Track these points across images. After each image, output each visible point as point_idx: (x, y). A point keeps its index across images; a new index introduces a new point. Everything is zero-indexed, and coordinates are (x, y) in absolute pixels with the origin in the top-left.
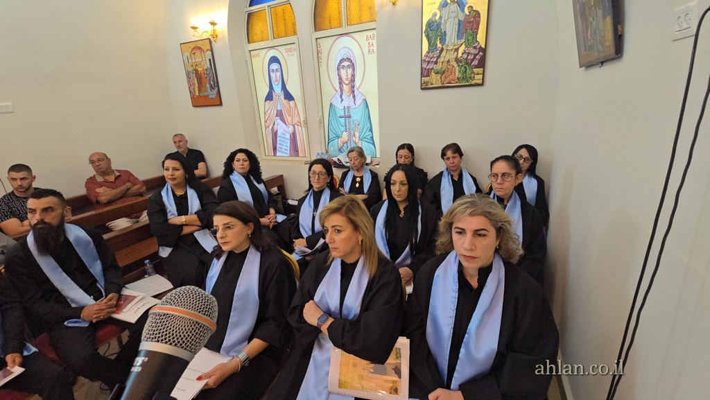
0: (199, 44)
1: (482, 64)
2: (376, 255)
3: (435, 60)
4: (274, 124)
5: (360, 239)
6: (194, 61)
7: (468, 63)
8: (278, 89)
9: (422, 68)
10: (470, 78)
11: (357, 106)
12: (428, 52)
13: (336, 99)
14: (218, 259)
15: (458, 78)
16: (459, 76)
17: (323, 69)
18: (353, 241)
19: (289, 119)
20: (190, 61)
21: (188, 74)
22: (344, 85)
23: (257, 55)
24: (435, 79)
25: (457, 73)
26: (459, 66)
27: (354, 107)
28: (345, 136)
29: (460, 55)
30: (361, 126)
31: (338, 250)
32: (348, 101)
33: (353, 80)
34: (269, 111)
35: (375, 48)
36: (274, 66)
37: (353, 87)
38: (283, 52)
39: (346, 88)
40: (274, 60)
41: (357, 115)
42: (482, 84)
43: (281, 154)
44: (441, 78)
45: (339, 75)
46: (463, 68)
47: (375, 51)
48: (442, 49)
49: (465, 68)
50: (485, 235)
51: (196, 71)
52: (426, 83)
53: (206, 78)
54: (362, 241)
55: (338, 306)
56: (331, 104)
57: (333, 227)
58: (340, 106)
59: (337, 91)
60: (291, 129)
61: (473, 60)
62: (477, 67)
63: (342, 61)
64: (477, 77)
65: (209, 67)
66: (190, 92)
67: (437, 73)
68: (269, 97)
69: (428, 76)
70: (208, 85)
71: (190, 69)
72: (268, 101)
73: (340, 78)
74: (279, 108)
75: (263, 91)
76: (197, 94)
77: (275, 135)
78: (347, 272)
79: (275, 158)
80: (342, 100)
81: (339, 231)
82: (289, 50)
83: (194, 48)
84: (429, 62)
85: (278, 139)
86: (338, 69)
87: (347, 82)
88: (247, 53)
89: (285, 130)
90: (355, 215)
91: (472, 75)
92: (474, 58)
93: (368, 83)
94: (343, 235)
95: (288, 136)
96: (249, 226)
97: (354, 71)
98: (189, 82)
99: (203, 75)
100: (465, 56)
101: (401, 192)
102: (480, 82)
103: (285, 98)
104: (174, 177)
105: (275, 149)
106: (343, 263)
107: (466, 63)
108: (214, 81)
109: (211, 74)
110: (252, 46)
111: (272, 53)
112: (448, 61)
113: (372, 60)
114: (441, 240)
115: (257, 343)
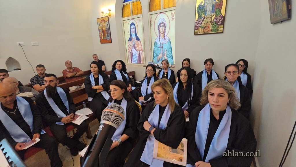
0: (104, 19)
1: (223, 23)
2: (174, 104)
3: (201, 22)
4: (132, 50)
5: (168, 97)
6: (102, 25)
7: (216, 23)
8: (134, 36)
9: (195, 26)
10: (217, 30)
11: (166, 43)
12: (198, 19)
13: (157, 40)
14: (111, 102)
15: (212, 30)
16: (212, 29)
17: (152, 27)
18: (165, 98)
19: (138, 48)
20: (100, 25)
21: (99, 30)
22: (161, 34)
23: (126, 22)
24: (201, 31)
25: (211, 28)
26: (212, 24)
27: (165, 43)
28: (160, 55)
29: (213, 20)
30: (167, 51)
31: (158, 101)
32: (162, 40)
33: (165, 32)
34: (130, 45)
35: (175, 18)
36: (133, 27)
37: (165, 35)
38: (136, 21)
39: (162, 35)
40: (133, 24)
41: (166, 46)
42: (222, 33)
43: (134, 63)
44: (204, 30)
45: (159, 30)
46: (214, 26)
47: (175, 19)
48: (205, 17)
49: (215, 25)
50: (223, 96)
51: (103, 29)
52: (197, 32)
53: (106, 32)
54: (168, 98)
55: (158, 124)
56: (155, 42)
57: (156, 91)
58: (159, 43)
59: (158, 36)
60: (138, 52)
61: (218, 22)
62: (220, 25)
63: (160, 24)
64: (220, 29)
65: (107, 27)
66: (100, 38)
67: (202, 28)
68: (130, 39)
69: (198, 29)
70: (107, 35)
71: (100, 29)
72: (129, 41)
73: (159, 31)
74: (134, 44)
75: (128, 37)
76: (102, 38)
77: (132, 55)
78: (162, 110)
79: (131, 64)
80: (160, 40)
81: (159, 93)
82: (139, 20)
83: (102, 20)
84: (198, 23)
85: (133, 56)
86: (159, 27)
87: (162, 33)
88: (122, 21)
89: (136, 53)
90: (165, 87)
91: (218, 29)
92: (219, 21)
93: (171, 33)
94: (161, 95)
95: (137, 55)
96: (123, 90)
97: (165, 28)
98: (99, 33)
99: (105, 31)
100: (215, 20)
101: (185, 79)
102: (222, 31)
103: (136, 40)
104: (94, 70)
105: (132, 60)
106: (160, 107)
107: (215, 23)
108: (109, 33)
109: (108, 30)
110: (124, 19)
111: (132, 21)
112: (207, 23)
113: (173, 23)
114: (203, 99)
115: (125, 136)
